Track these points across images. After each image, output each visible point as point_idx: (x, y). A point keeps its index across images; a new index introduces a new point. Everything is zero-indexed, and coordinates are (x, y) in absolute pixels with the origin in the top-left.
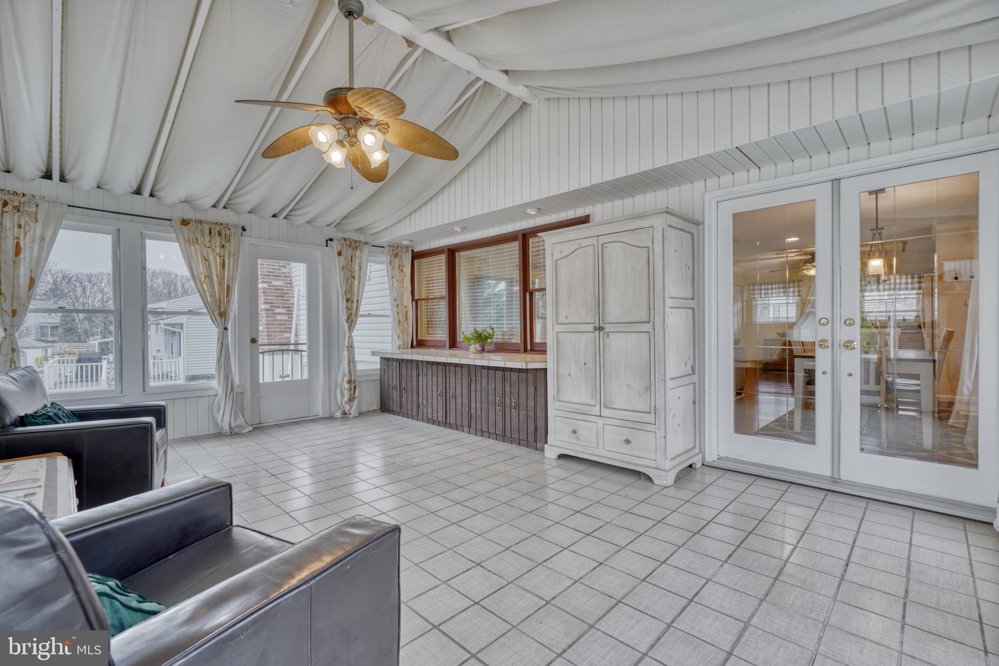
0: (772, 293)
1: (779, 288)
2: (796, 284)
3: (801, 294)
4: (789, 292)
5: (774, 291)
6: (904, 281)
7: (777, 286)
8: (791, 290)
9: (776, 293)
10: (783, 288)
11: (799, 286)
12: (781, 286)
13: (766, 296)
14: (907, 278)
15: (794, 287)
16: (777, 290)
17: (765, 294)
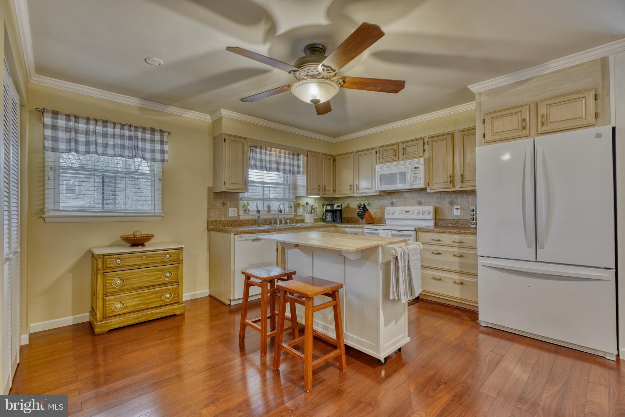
0: (106, 146)
1: (122, 137)
2: (157, 137)
3: (166, 157)
4: (144, 150)
5: (111, 142)
6: (287, 161)
7: (118, 131)
8: (148, 146)
9: (114, 146)
10: (130, 138)
11: (162, 142)
12: (127, 133)
13: (92, 148)
14: (289, 158)
15: (152, 141)
16: (118, 141)
17: (88, 143)
